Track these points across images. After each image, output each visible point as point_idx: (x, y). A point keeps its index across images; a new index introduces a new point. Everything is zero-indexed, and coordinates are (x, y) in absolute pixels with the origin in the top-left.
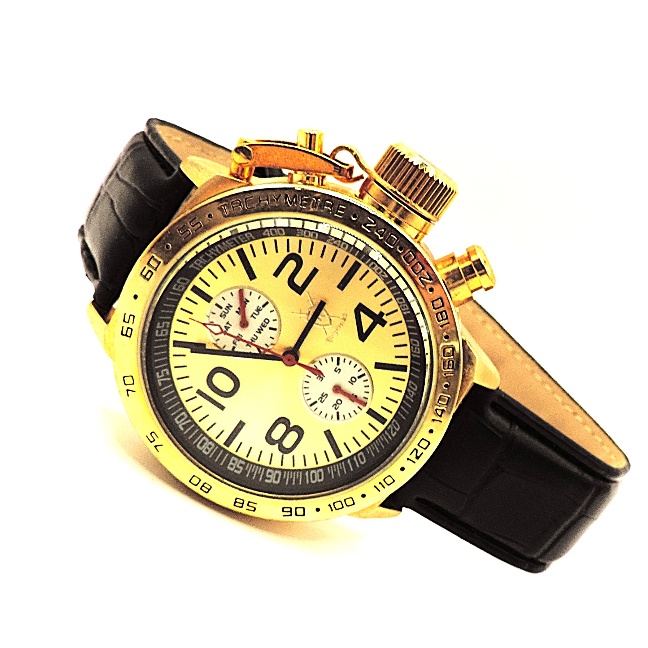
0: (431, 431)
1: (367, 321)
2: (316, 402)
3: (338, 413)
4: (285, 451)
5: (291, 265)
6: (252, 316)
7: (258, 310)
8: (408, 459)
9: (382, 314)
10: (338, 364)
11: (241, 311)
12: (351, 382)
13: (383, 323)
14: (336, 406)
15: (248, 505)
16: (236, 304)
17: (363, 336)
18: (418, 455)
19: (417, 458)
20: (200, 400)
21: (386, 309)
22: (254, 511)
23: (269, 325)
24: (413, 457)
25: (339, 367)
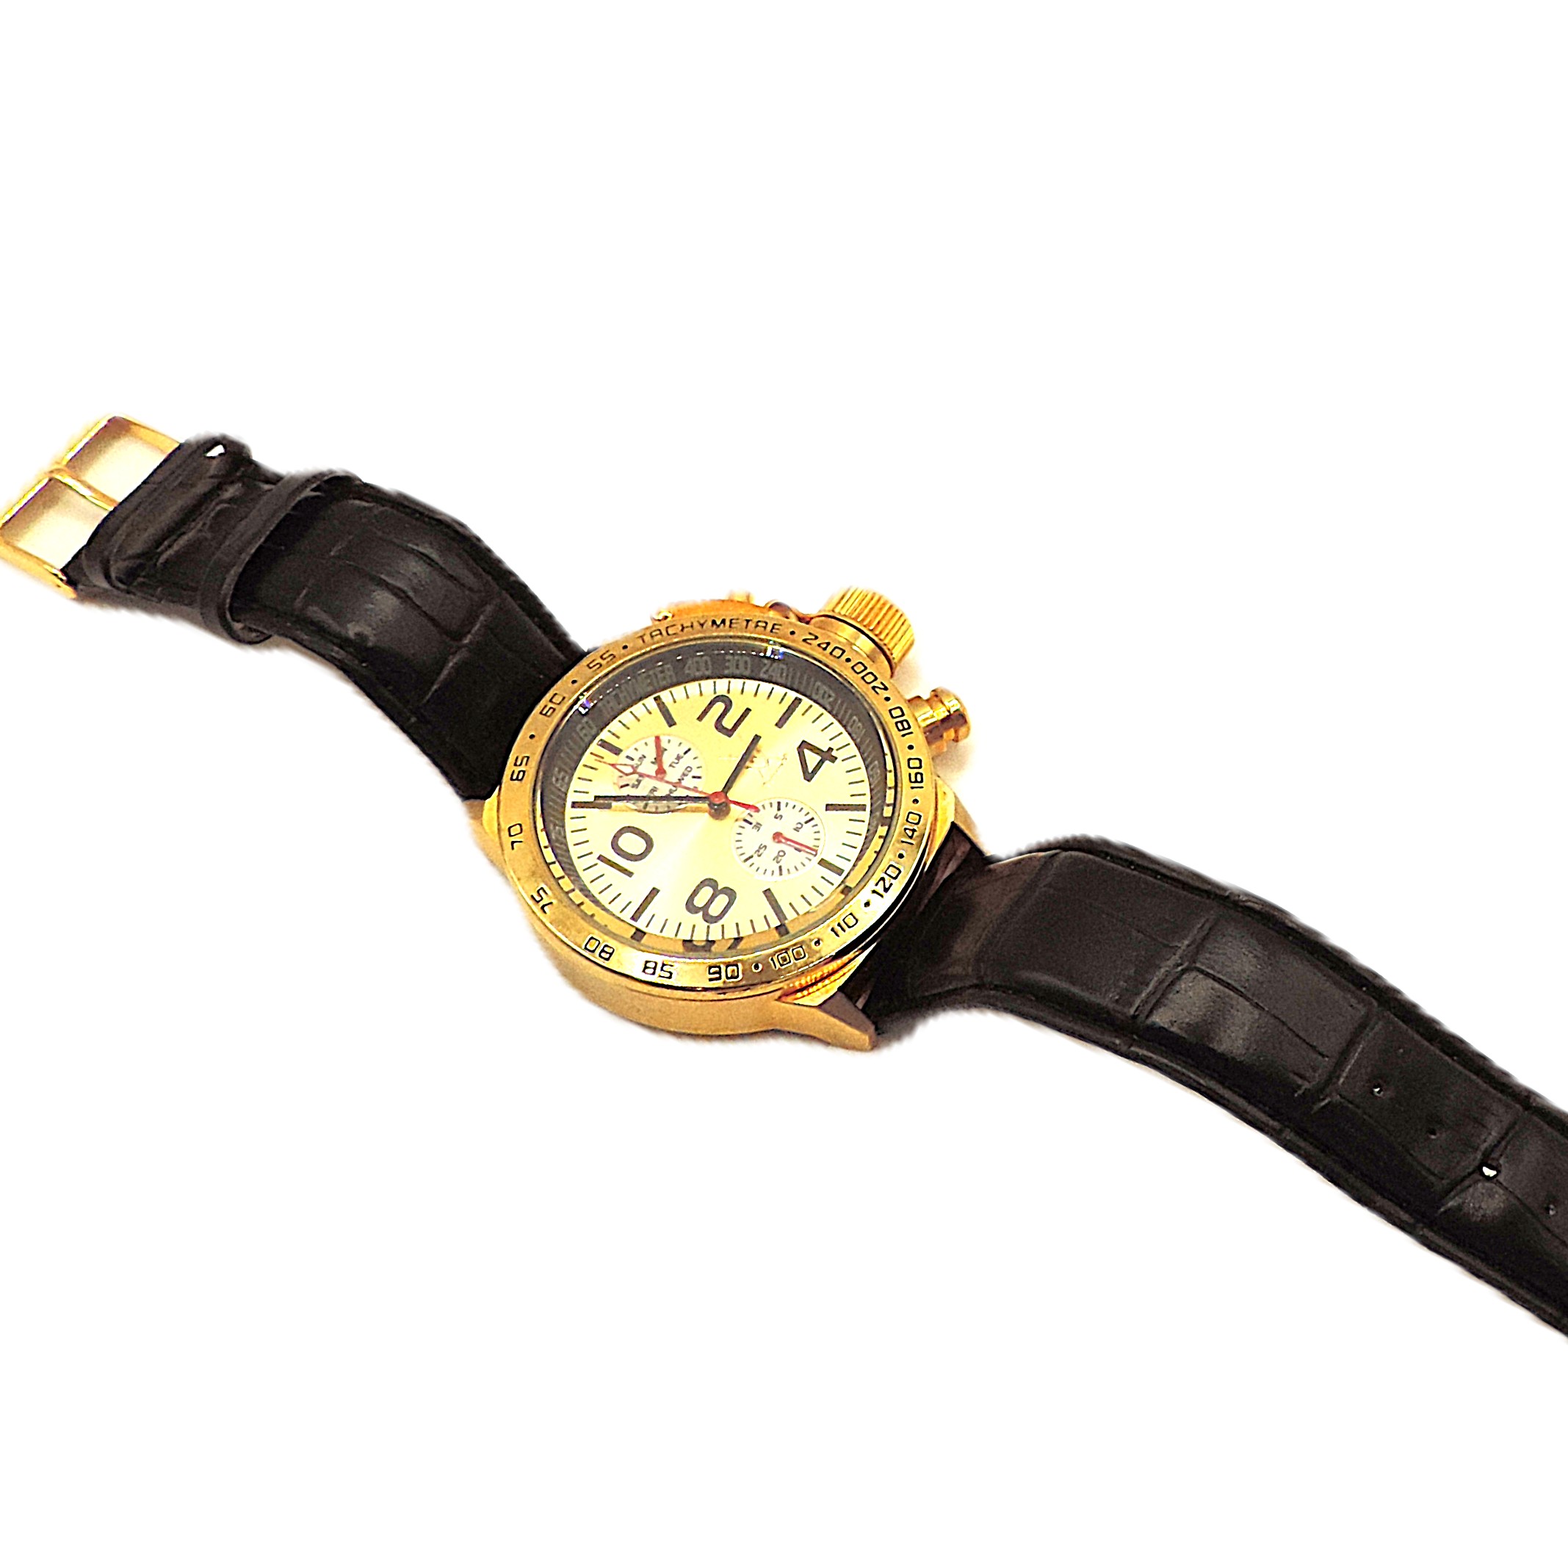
0: (901, 856)
1: (812, 759)
2: (751, 857)
3: (780, 867)
4: (709, 919)
5: (719, 707)
6: (670, 765)
7: (679, 758)
8: (874, 892)
9: (830, 749)
10: (779, 809)
11: (658, 760)
12: (797, 830)
13: (834, 759)
14: (777, 859)
15: (662, 970)
16: (651, 753)
17: (809, 776)
18: (887, 886)
19: (886, 890)
20: (603, 867)
21: (834, 745)
22: (670, 977)
23: (691, 774)
24: (880, 889)
25: (779, 813)
